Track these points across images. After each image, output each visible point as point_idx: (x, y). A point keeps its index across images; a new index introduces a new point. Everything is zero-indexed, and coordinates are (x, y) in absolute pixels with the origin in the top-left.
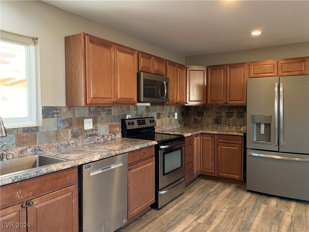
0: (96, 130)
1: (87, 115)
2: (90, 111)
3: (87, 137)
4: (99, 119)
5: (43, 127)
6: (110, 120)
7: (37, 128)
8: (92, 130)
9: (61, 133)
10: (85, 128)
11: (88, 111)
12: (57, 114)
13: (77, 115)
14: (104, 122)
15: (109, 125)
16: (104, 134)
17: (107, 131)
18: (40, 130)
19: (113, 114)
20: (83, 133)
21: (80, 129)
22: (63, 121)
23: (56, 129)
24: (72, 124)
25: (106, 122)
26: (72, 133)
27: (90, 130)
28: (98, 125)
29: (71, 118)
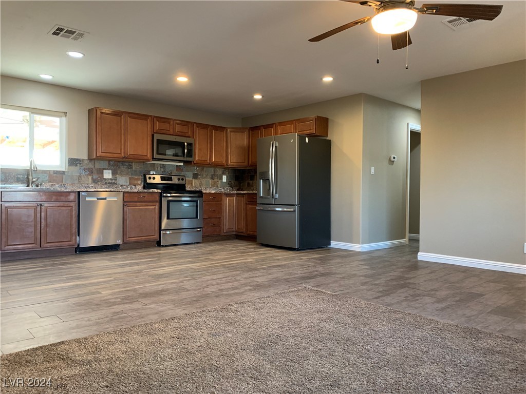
0: (116, 180)
1: (107, 167)
2: (109, 164)
3: (106, 184)
4: (119, 172)
5: (68, 172)
6: (130, 173)
7: (63, 173)
8: (111, 179)
9: (83, 178)
10: (104, 177)
11: (107, 164)
12: (80, 164)
13: (97, 166)
14: (124, 174)
15: (130, 178)
16: (124, 184)
17: (127, 182)
18: (66, 173)
19: (134, 169)
20: (102, 180)
21: (99, 177)
22: (84, 169)
23: (79, 174)
24: (92, 173)
25: (126, 175)
26: (92, 179)
27: (109, 179)
28: (117, 176)
29: (92, 168)
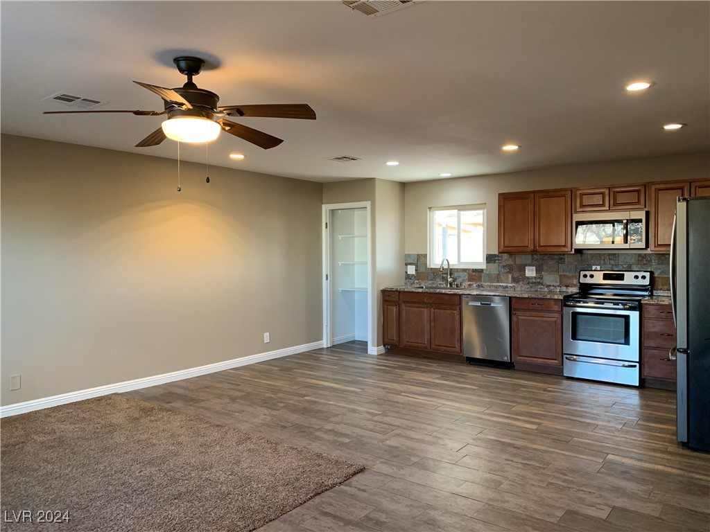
0: (542, 278)
1: (530, 263)
2: (533, 259)
3: (529, 283)
4: (545, 268)
5: (486, 270)
6: (561, 270)
7: (482, 271)
8: (535, 278)
9: (502, 277)
10: (527, 275)
11: (530, 259)
12: (499, 260)
13: (518, 262)
14: (552, 271)
15: (560, 275)
16: (552, 284)
17: (556, 282)
18: (484, 272)
19: (566, 262)
20: (524, 279)
21: (520, 275)
22: (504, 266)
23: (497, 273)
24: (512, 270)
25: (555, 272)
26: (512, 277)
27: (532, 278)
28: (543, 273)
29: (512, 265)
